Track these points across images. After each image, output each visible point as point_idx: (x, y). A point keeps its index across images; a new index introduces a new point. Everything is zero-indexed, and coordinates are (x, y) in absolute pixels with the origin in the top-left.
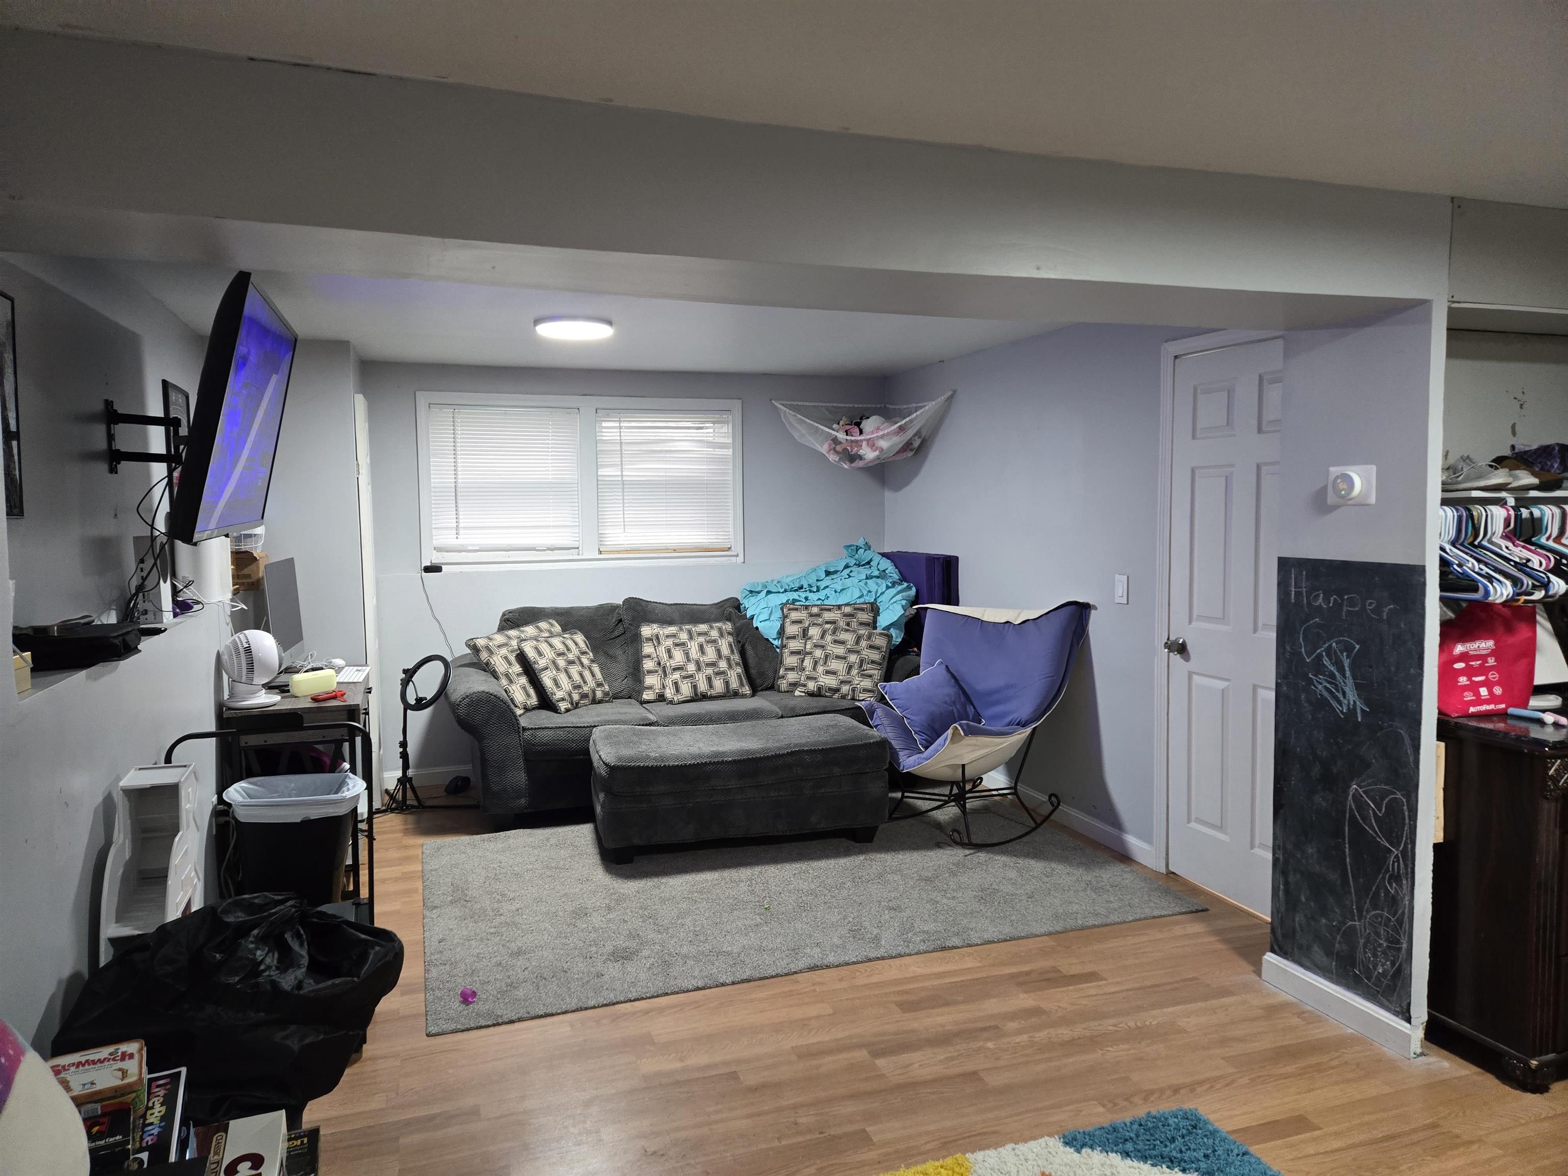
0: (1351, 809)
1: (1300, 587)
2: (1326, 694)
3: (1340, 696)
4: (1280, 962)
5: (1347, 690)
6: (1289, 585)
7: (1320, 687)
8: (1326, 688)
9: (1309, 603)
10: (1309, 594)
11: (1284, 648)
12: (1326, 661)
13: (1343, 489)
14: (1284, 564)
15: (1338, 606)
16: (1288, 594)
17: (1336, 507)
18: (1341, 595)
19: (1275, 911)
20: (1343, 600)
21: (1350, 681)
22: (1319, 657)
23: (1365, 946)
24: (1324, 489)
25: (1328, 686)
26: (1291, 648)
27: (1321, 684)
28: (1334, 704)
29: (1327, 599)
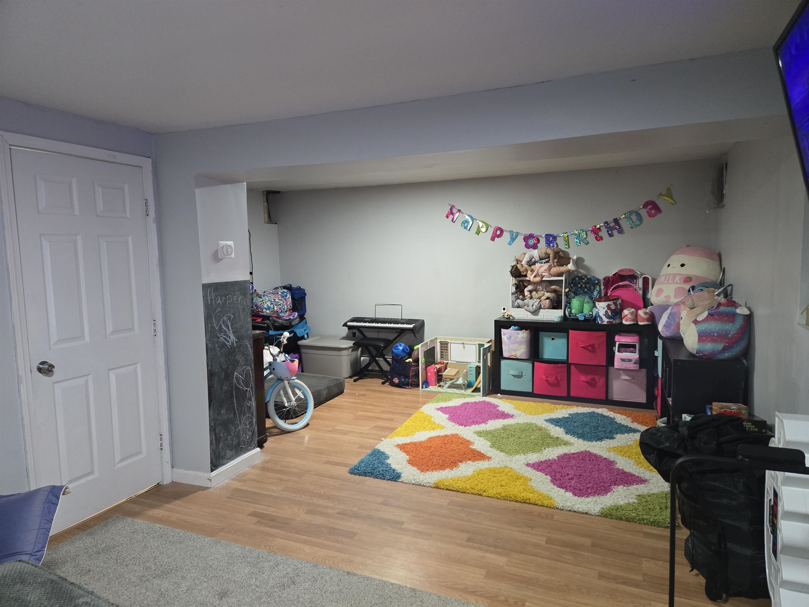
0: (235, 383)
1: (212, 296)
2: (224, 340)
3: (228, 339)
4: (217, 472)
5: (230, 335)
6: (207, 297)
7: (222, 338)
8: (224, 338)
9: (215, 303)
10: (215, 298)
11: (208, 326)
12: (223, 326)
13: (230, 251)
14: (206, 287)
15: (225, 301)
16: (207, 301)
17: (221, 259)
18: (226, 297)
19: (212, 451)
20: (226, 299)
21: (231, 331)
22: (221, 326)
23: (243, 434)
24: (217, 251)
25: (224, 336)
26: (211, 326)
27: (222, 337)
28: (227, 343)
29: (221, 300)
